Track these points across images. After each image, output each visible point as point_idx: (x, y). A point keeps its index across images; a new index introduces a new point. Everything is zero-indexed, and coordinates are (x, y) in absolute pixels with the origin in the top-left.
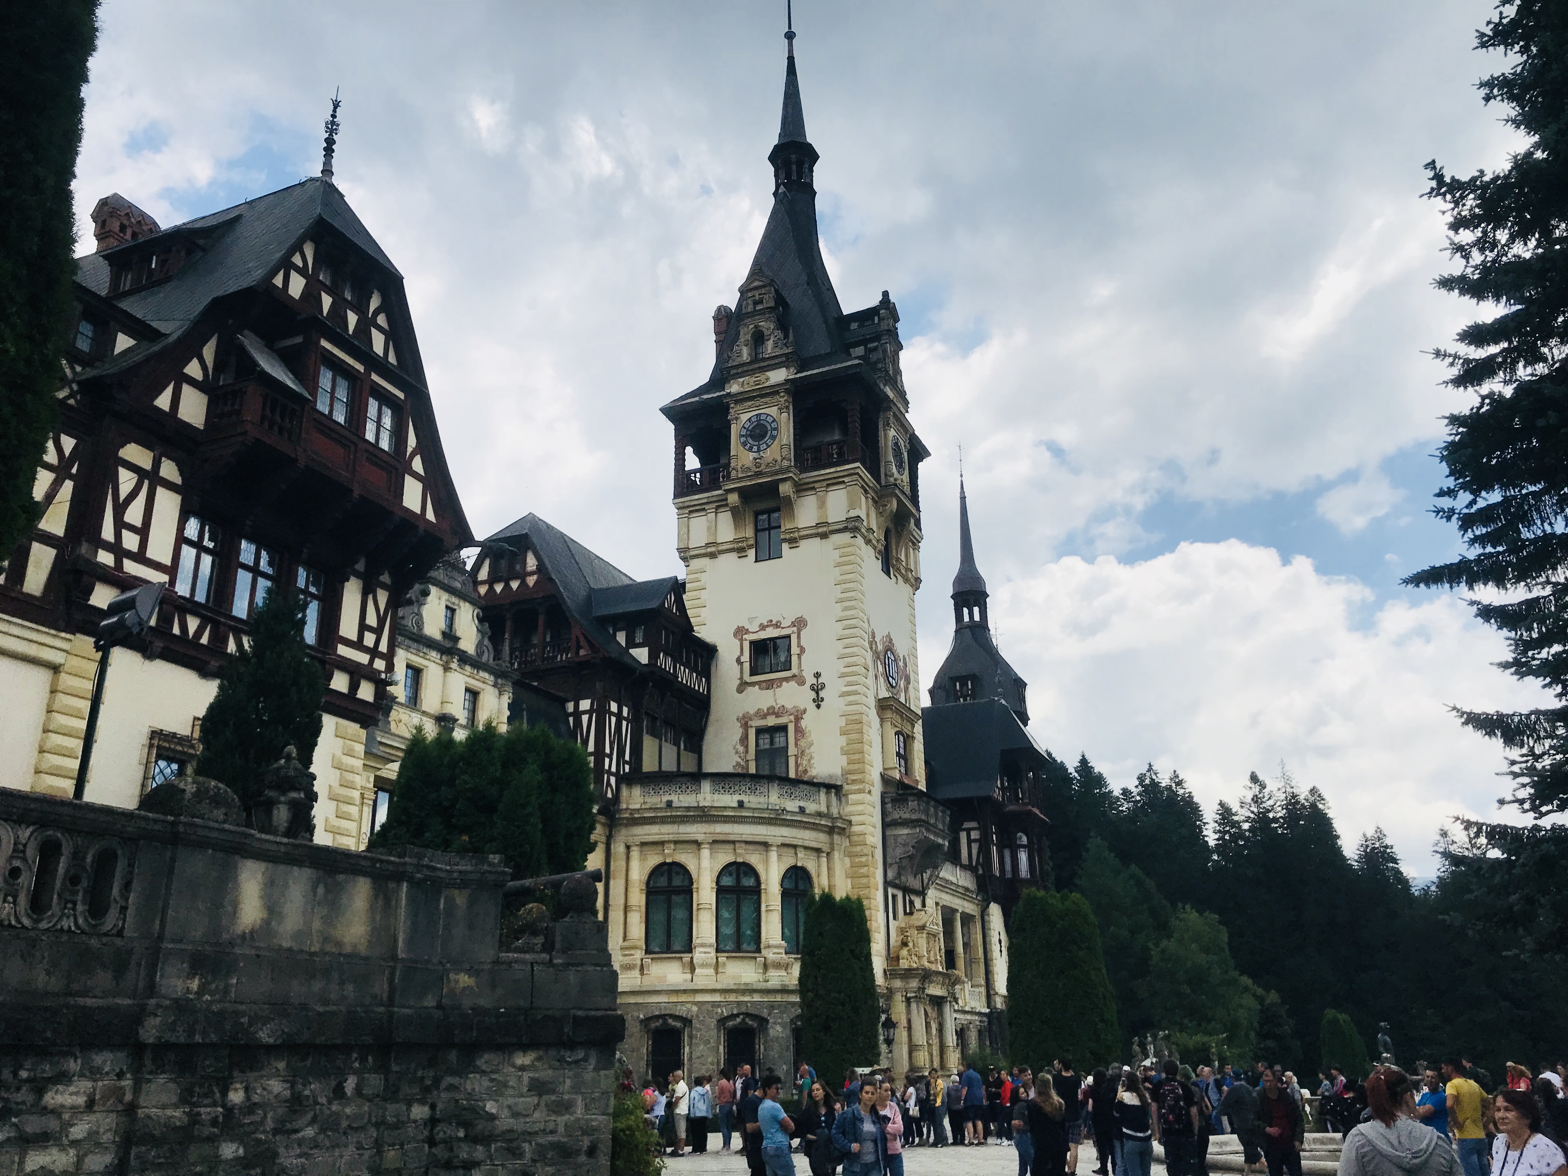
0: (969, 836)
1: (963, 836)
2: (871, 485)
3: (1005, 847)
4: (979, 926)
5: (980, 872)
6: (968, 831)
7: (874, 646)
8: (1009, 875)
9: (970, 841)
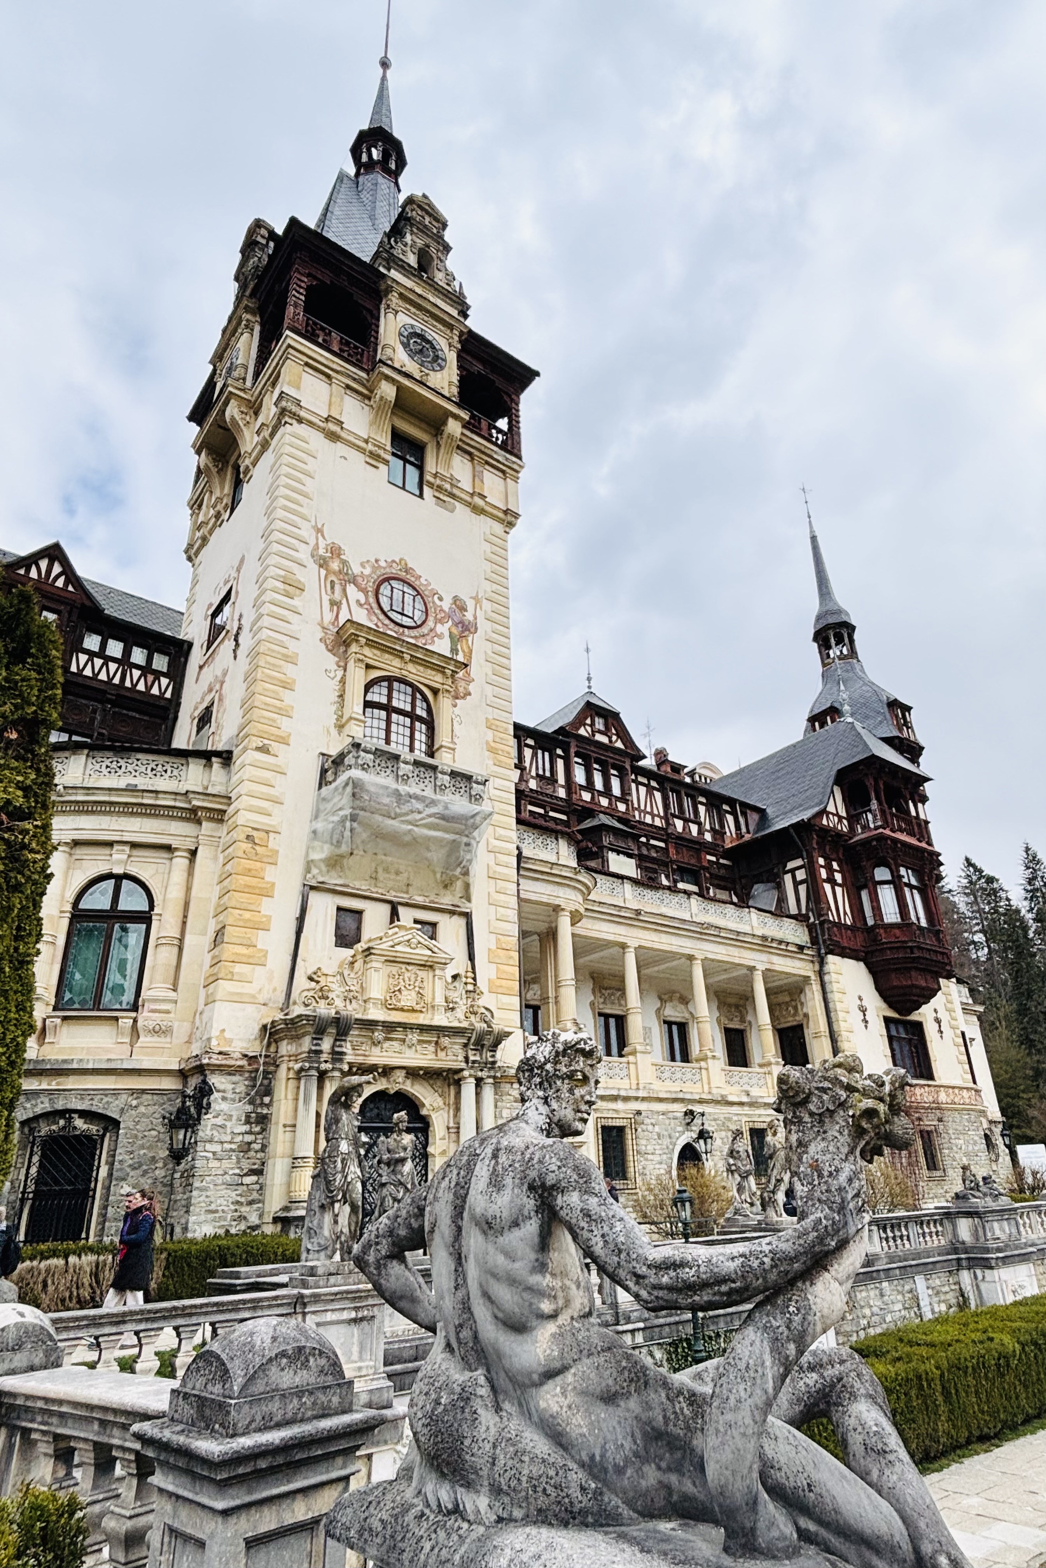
0: (794, 877)
1: (788, 878)
2: (339, 368)
3: (860, 889)
4: (816, 987)
5: (812, 920)
6: (793, 871)
7: (335, 565)
8: (870, 922)
9: (796, 884)
